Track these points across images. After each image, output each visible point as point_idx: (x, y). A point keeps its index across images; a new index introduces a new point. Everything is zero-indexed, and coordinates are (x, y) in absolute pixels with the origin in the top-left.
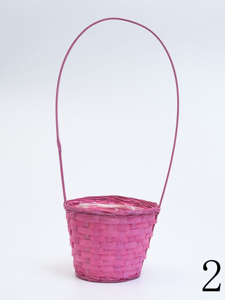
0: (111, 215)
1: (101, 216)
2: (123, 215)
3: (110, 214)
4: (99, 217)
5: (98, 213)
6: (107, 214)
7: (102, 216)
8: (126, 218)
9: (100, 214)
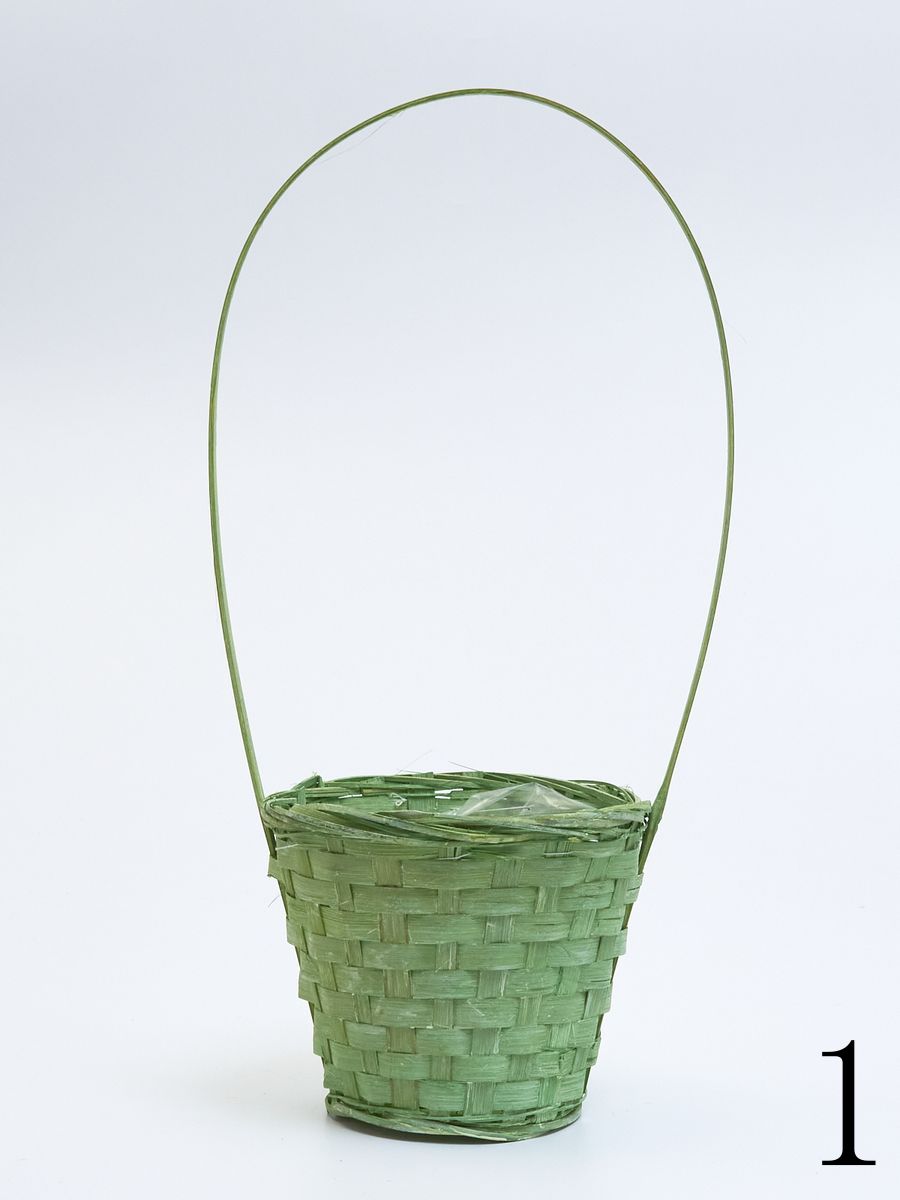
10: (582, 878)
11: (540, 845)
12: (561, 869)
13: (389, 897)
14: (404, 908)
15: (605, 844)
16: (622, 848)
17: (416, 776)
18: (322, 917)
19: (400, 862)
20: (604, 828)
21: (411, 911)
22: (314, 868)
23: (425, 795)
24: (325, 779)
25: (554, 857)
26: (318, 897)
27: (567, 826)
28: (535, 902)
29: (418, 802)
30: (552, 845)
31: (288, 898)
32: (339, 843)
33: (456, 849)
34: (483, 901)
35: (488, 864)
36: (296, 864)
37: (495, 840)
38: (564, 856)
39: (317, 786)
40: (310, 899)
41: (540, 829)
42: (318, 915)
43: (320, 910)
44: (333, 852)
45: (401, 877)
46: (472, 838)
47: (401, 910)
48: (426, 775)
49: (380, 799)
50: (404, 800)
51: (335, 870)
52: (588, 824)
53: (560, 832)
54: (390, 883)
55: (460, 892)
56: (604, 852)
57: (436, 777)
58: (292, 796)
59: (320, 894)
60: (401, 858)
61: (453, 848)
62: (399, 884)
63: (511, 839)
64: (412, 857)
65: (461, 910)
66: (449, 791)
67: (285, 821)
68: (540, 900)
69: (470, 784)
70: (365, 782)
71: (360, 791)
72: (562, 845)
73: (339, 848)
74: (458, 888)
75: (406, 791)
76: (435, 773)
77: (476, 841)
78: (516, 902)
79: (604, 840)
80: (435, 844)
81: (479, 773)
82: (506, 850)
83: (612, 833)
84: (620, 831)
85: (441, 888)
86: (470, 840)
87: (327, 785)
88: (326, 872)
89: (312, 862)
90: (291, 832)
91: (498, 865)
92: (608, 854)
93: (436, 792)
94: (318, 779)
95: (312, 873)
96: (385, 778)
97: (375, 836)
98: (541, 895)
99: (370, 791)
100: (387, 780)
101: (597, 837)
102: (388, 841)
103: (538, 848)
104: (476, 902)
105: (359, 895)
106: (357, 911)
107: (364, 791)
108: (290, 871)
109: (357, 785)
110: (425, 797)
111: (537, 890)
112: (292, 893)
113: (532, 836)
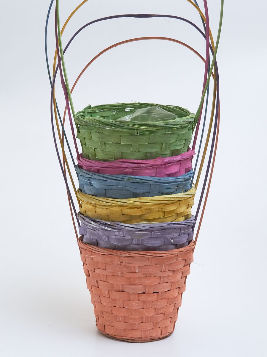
0: (146, 166)
1: (133, 169)
2: (159, 164)
3: (144, 165)
4: (130, 170)
5: (129, 166)
6: (141, 166)
7: (135, 169)
8: (163, 167)
9: (131, 166)
10: (176, 140)
11: (163, 130)
12: (170, 138)
13: (117, 147)
14: (122, 150)
15: (183, 129)
16: (188, 130)
17: (120, 104)
18: (95, 152)
19: (120, 136)
20: (183, 124)
21: (123, 151)
22: (93, 137)
23: (122, 110)
24: (92, 106)
25: (168, 134)
26: (94, 146)
27: (172, 124)
28: (162, 147)
29: (120, 112)
30: (167, 130)
31: (84, 146)
32: (101, 130)
33: (138, 132)
34: (146, 148)
35: (148, 136)
36: (86, 136)
37: (150, 129)
38: (171, 133)
39: (90, 108)
40: (91, 147)
41: (164, 125)
42: (94, 151)
43: (94, 150)
44: (99, 133)
45: (121, 141)
46: (143, 128)
47: (120, 151)
48: (123, 104)
49: (109, 112)
50: (116, 112)
51: (100, 138)
52: (179, 123)
53: (170, 126)
54: (117, 142)
55: (139, 145)
56: (183, 132)
57: (126, 104)
58: (83, 112)
59: (94, 145)
60: (121, 135)
61: (137, 132)
62: (120, 143)
63: (155, 129)
64: (124, 134)
65: (139, 151)
66: (129, 109)
67: (83, 122)
68: (163, 147)
69: (136, 107)
70: (104, 107)
71: (103, 109)
72: (170, 130)
73: (101, 132)
74: (138, 144)
75: (116, 109)
76: (125, 103)
77: (144, 130)
78: (156, 148)
79: (183, 128)
80: (132, 131)
81: (139, 103)
82: (153, 132)
83: (185, 125)
84: (187, 125)
85: (133, 144)
86: (143, 129)
87: (93, 108)
88: (97, 139)
89: (92, 135)
90: (85, 126)
91: (151, 137)
92: (184, 132)
93: (126, 109)
94: (90, 106)
95: (92, 139)
96: (110, 105)
97: (113, 128)
98: (163, 145)
99: (106, 109)
100: (111, 106)
101: (181, 127)
102: (117, 130)
103: (163, 131)
104: (144, 148)
105: (107, 146)
106: (107, 151)
107: (104, 110)
108: (84, 137)
109: (102, 107)
110: (123, 111)
111: (162, 144)
112: (85, 144)
113: (161, 128)
